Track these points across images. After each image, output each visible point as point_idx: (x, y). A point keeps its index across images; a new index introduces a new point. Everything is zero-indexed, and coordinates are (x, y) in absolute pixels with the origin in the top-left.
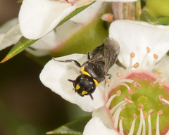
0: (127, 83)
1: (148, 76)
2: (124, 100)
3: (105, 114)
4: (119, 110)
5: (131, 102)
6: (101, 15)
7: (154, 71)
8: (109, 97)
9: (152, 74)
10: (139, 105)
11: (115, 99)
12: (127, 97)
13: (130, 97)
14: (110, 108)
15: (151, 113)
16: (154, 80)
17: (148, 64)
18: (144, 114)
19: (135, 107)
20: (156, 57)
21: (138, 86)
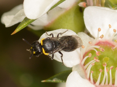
0: (95, 48)
1: (109, 44)
2: (93, 59)
3: (81, 69)
4: (90, 66)
5: (98, 61)
6: (78, 3)
7: (114, 40)
8: (84, 57)
9: (112, 43)
10: (104, 63)
11: (87, 59)
12: (95, 58)
13: (97, 57)
14: (84, 65)
15: (112, 69)
16: (114, 46)
17: (109, 36)
18: (107, 69)
19: (101, 64)
20: (115, 31)
21: (103, 50)
